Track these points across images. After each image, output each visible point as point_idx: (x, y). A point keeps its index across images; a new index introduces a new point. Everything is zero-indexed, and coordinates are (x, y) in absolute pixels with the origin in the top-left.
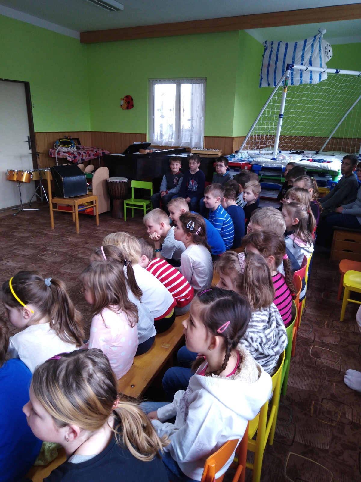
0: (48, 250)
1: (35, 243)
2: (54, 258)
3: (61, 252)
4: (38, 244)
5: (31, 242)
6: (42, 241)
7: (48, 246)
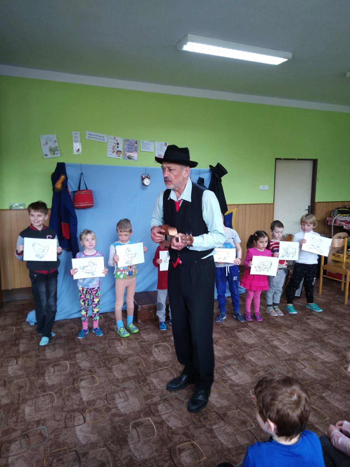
2: (319, 324)
3: (326, 319)
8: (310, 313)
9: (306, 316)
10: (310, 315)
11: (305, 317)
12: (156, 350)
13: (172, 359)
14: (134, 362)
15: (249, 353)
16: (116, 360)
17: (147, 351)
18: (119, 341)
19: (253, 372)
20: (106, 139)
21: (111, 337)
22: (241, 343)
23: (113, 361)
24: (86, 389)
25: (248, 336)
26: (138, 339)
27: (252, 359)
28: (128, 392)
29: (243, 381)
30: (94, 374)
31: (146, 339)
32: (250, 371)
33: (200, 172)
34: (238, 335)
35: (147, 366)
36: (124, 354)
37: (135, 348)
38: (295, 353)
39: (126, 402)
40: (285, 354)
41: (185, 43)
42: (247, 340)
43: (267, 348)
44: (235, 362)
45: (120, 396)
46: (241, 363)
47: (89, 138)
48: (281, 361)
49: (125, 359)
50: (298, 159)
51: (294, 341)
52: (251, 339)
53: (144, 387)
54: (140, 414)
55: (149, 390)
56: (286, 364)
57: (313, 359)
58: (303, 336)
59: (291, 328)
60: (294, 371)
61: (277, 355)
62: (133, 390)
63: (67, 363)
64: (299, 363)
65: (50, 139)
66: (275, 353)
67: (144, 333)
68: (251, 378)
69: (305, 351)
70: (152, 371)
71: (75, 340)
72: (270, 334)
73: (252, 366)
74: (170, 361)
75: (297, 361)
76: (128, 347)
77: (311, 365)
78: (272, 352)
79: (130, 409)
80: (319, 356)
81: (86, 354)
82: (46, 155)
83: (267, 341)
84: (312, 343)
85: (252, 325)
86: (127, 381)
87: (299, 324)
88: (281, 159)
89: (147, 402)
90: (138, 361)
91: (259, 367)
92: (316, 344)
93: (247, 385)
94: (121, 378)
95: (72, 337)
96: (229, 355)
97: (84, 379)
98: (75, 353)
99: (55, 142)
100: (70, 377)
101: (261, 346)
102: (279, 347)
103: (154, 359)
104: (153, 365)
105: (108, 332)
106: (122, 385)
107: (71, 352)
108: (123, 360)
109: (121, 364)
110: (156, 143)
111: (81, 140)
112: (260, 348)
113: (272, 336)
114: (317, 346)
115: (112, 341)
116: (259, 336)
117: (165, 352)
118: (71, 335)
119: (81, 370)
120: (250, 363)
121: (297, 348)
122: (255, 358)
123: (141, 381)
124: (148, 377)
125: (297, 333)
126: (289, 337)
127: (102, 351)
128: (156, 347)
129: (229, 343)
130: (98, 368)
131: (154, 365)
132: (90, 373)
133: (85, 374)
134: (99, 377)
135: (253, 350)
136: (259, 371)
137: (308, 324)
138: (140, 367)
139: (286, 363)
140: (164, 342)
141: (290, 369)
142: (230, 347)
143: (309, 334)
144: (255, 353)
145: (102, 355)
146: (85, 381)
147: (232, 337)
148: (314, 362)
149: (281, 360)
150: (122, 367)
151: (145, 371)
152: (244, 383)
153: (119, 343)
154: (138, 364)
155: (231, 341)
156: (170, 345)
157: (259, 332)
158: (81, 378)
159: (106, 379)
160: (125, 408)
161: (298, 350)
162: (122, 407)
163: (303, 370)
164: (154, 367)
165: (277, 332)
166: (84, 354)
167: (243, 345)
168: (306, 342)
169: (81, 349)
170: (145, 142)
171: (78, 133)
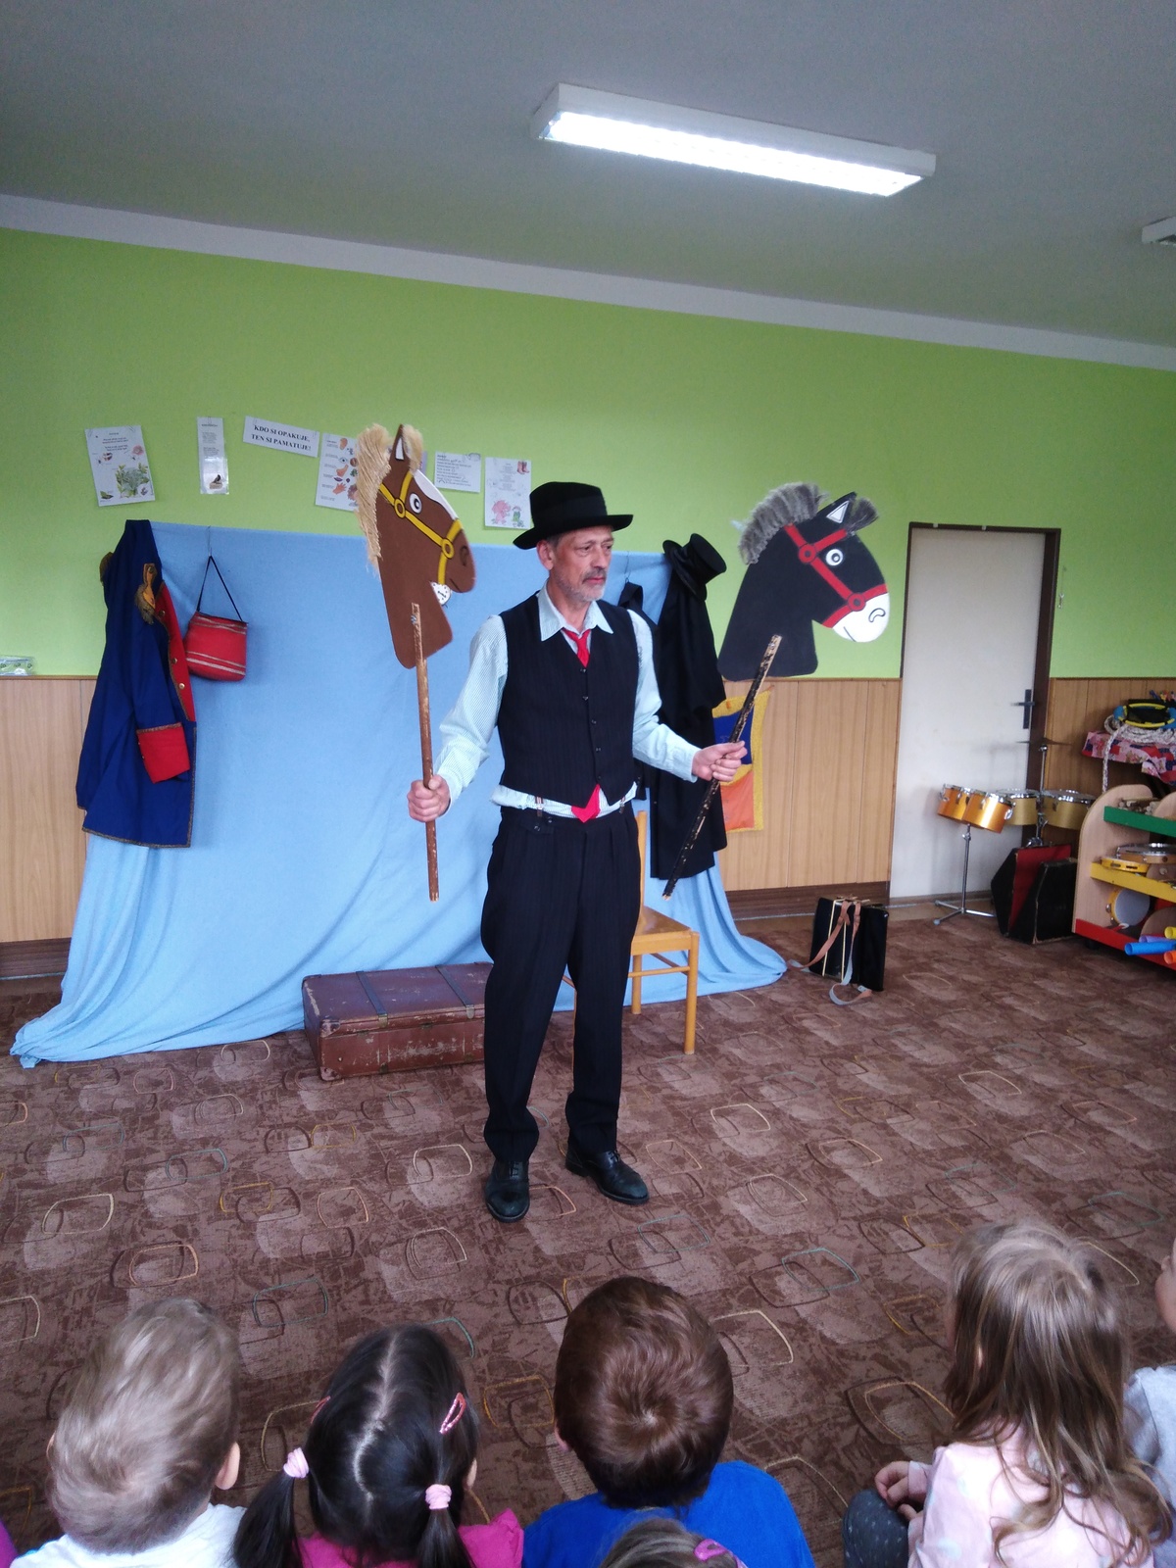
0: (995, 1066)
1: (964, 1031)
2: (1007, 1098)
3: (1036, 1083)
4: (970, 1037)
5: (953, 1025)
6: (989, 1027)
7: (1002, 1051)
8: (985, 1060)
9: (968, 1070)
10: (984, 1067)
11: (963, 1072)
12: (423, 1166)
13: (466, 1200)
14: (336, 1204)
15: (737, 1191)
16: (278, 1196)
17: (390, 1170)
18: (304, 1132)
19: (736, 1255)
20: (313, 444)
21: (281, 1116)
22: (720, 1154)
23: (264, 1199)
24: (150, 1290)
25: (748, 1130)
26: (371, 1127)
27: (745, 1210)
28: (287, 1306)
29: (692, 1284)
30: (190, 1241)
31: (397, 1130)
32: (724, 1250)
33: (628, 564)
34: (714, 1126)
35: (377, 1222)
36: (307, 1178)
37: (353, 1157)
38: (898, 1196)
39: (275, 1340)
40: (861, 1198)
41: (553, 114)
42: (741, 1146)
43: (803, 1176)
44: (683, 1218)
45: (257, 1320)
46: (702, 1224)
47: (254, 441)
48: (841, 1222)
49: (308, 1195)
50: (990, 529)
51: (906, 1154)
52: (756, 1143)
53: (347, 1291)
54: (309, 1383)
55: (362, 1303)
56: (856, 1231)
57: (956, 1217)
58: (942, 1137)
59: (904, 1107)
60: (881, 1257)
61: (836, 1200)
62: (308, 1300)
63: (111, 1198)
64: (902, 1232)
65: (120, 440)
66: (828, 1194)
67: (396, 1108)
68: (725, 1274)
69: (934, 1190)
70: (392, 1239)
71: (157, 1122)
72: (829, 1128)
73: (736, 1234)
74: (458, 1206)
75: (897, 1221)
76: (328, 1155)
77: (945, 1239)
78: (817, 1190)
79: (279, 1365)
80: (979, 1210)
81: (180, 1172)
82: (106, 497)
83: (810, 1150)
84: (964, 1164)
85: (773, 1092)
86: (294, 1269)
87: (938, 1095)
88: (929, 526)
89: (346, 1342)
90: (349, 1202)
91: (761, 1237)
92: (980, 1166)
93: (703, 1298)
94: (277, 1259)
95: (149, 1114)
96: (666, 1192)
97: (153, 1257)
98: (145, 1169)
99: (139, 450)
100: (107, 1246)
101: (784, 1166)
102: (846, 1171)
103: (406, 1198)
104: (396, 1216)
105: (275, 1102)
106: (273, 1282)
107: (134, 1162)
108: (300, 1198)
109: (292, 1210)
110: (489, 460)
111: (226, 447)
112: (783, 1172)
113: (835, 1135)
114: (982, 1176)
115: (278, 1130)
116: (785, 1133)
117: (451, 1176)
118: (151, 1106)
119: (150, 1225)
120: (733, 1224)
121: (912, 1177)
122: (754, 1206)
123: (342, 1271)
124: (369, 1259)
125: (923, 1126)
126: (893, 1138)
127: (236, 1164)
128: (423, 1156)
129: (677, 1154)
130: (210, 1220)
131: (401, 1218)
132: (177, 1235)
133: (161, 1240)
134: (204, 1250)
135: (756, 1181)
136: (757, 1253)
137: (969, 1097)
138: (353, 1222)
139: (860, 1227)
140: (455, 1142)
141: (868, 1249)
142: (676, 1167)
143: (965, 1132)
144: (760, 1190)
145: (234, 1177)
146: (152, 1264)
147: (695, 1131)
148: (957, 1226)
149: (844, 1219)
150: (291, 1219)
151: (366, 1236)
152: (696, 1291)
153: (304, 1138)
154: (347, 1212)
155: (685, 1148)
156: (472, 1153)
157: (791, 1118)
158: (145, 1251)
159: (225, 1258)
160: (263, 1360)
161: (911, 1184)
162: (254, 1359)
163: (911, 1254)
164: (400, 1225)
165: (852, 1122)
166: (174, 1171)
167: (725, 1161)
168: (945, 1159)
169: (169, 1155)
170: (450, 456)
171: (219, 422)
